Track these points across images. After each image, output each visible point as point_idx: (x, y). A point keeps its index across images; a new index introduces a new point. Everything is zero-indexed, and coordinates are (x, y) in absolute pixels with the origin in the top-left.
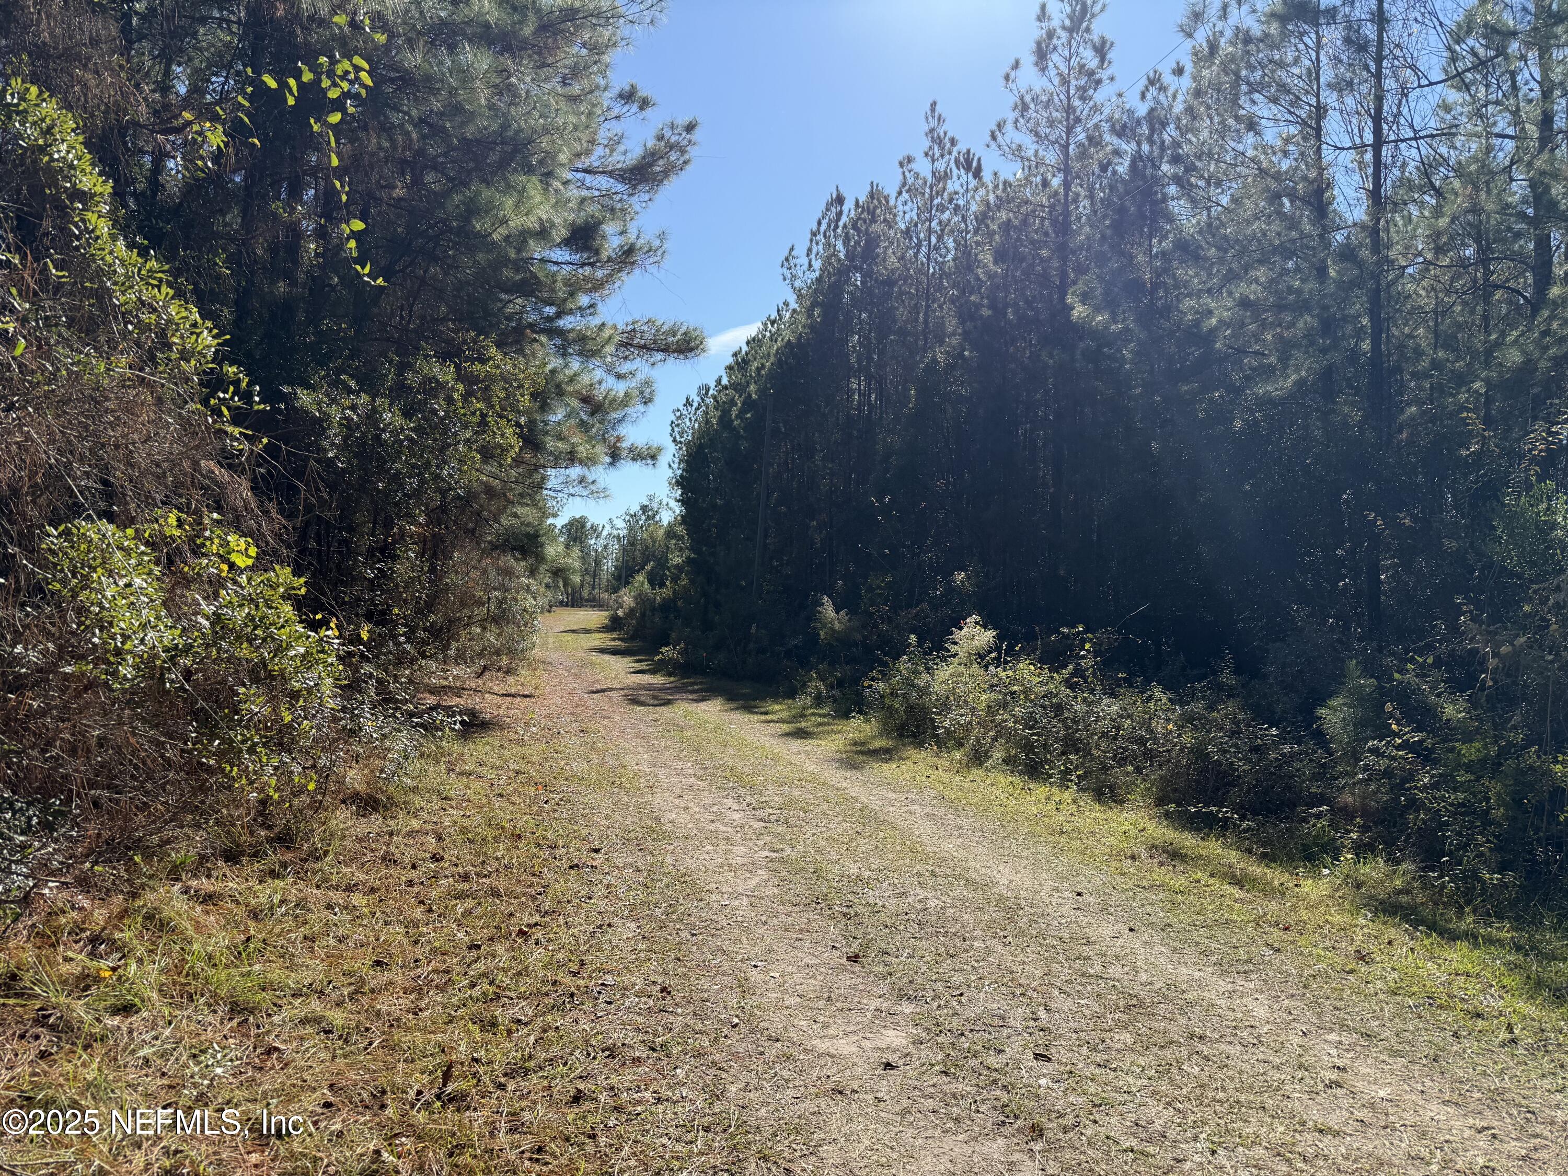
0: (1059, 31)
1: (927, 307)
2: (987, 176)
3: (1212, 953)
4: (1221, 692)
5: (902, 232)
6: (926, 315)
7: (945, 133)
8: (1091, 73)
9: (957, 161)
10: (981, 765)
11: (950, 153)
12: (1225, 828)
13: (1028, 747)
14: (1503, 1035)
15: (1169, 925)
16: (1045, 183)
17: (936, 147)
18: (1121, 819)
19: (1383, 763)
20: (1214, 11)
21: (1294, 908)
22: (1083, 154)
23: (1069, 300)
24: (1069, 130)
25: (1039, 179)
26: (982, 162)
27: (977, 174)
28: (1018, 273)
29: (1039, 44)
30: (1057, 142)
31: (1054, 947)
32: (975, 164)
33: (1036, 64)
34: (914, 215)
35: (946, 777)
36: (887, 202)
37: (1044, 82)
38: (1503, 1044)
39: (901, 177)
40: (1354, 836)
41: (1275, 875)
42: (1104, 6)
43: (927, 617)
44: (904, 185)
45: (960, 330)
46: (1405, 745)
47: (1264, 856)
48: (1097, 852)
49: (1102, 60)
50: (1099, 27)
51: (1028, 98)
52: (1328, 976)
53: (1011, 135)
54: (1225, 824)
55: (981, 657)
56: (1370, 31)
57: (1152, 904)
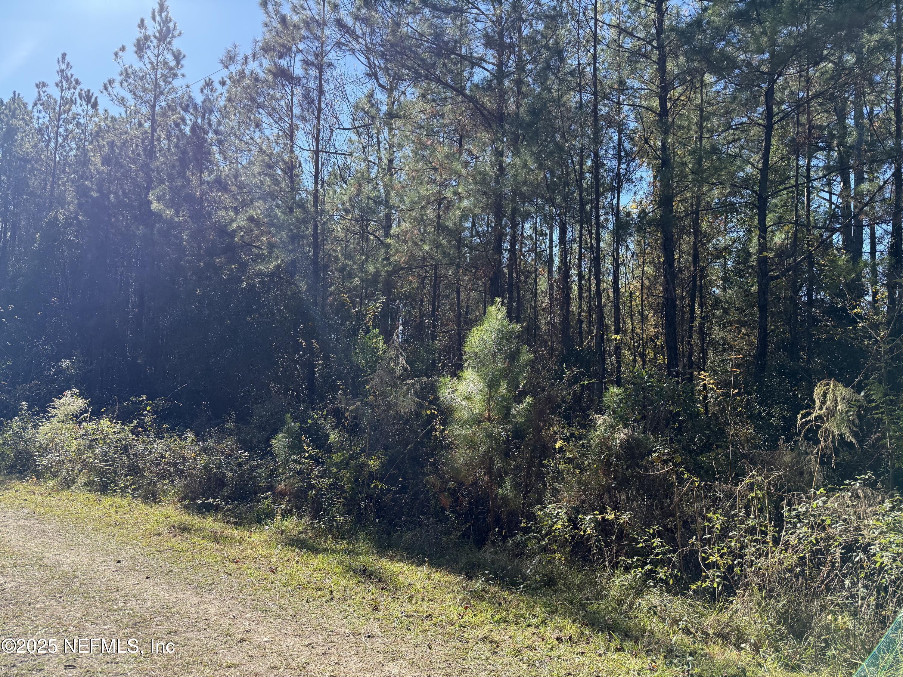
0: (152, 38)
1: (53, 182)
2: (101, 111)
3: (193, 583)
4: (225, 432)
5: (36, 129)
6: (52, 187)
7: (72, 75)
8: (171, 69)
9: (80, 95)
10: (68, 488)
11: (75, 88)
12: (217, 510)
13: (102, 474)
14: (328, 597)
15: (171, 571)
16: (140, 125)
17: (64, 83)
18: (157, 512)
19: (299, 467)
20: (240, 58)
21: (244, 550)
22: (164, 114)
23: (150, 197)
24: (156, 98)
25: (136, 120)
26: (98, 100)
27: (95, 106)
28: (119, 175)
29: (138, 41)
30: (147, 102)
31: (94, 597)
32: (93, 100)
33: (136, 52)
34: (47, 120)
35: (40, 499)
36: (26, 108)
37: (141, 65)
38: (327, 601)
39: (37, 95)
40: (283, 506)
41: (238, 533)
42: (180, 33)
43: (39, 390)
44: (40, 99)
45: (76, 202)
46: (310, 457)
47: (236, 523)
48: (136, 534)
49: (178, 63)
50: (177, 44)
51: (130, 71)
52: (253, 584)
53: (117, 89)
54: (218, 508)
55: (77, 417)
56: (314, 94)
57: (164, 561)
